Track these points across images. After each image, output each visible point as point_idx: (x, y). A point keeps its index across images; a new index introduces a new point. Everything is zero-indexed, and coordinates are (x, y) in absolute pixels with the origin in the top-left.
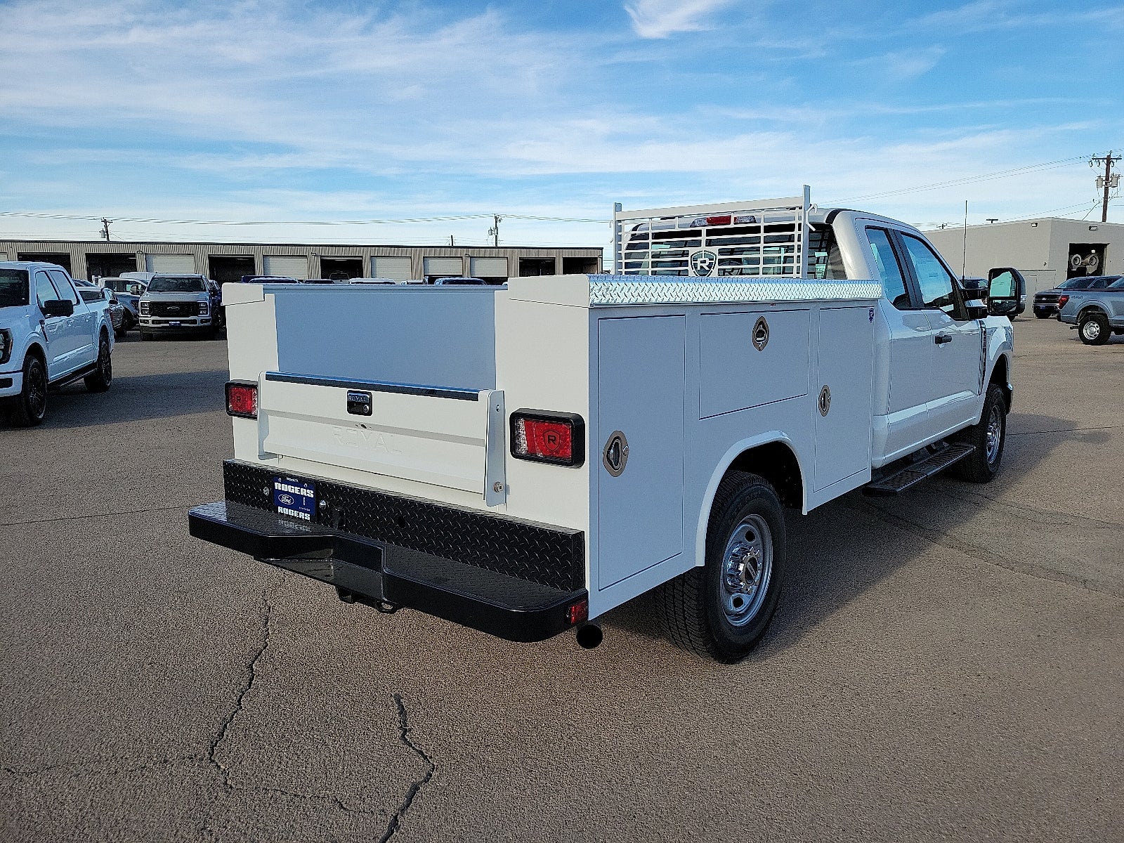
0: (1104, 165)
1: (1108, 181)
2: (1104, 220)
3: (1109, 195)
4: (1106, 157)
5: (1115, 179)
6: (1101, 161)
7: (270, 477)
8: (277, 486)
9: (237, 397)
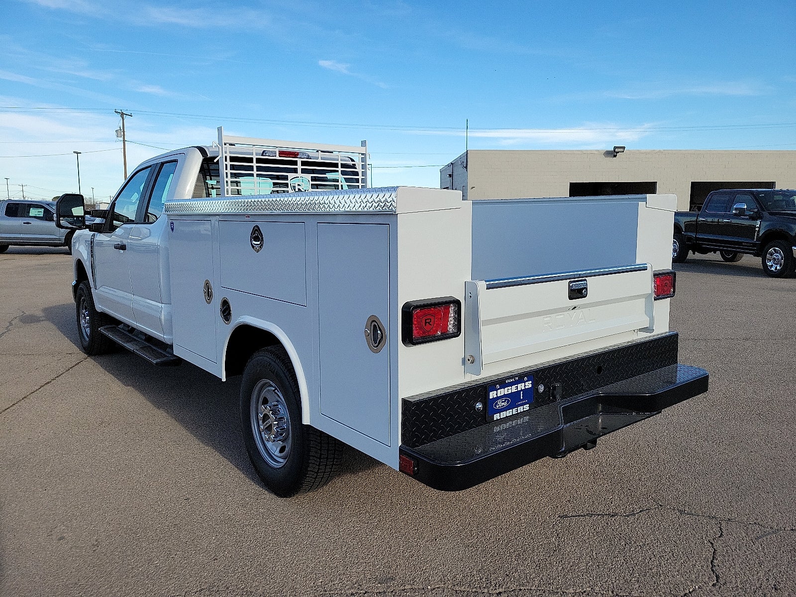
8: (492, 395)
9: (426, 320)
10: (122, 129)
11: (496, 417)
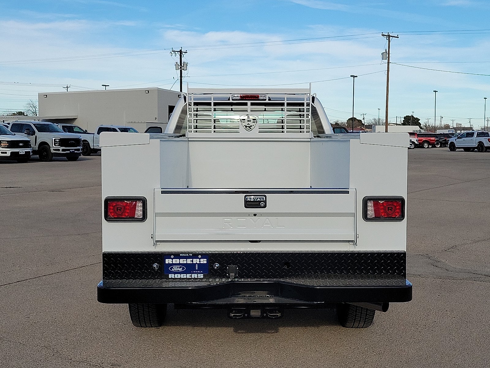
0: (178, 55)
1: (181, 66)
2: (181, 91)
3: (183, 75)
4: (179, 50)
5: (185, 65)
6: (177, 53)
7: (160, 257)
8: (168, 261)
9: (117, 208)
10: (387, 51)
11: (171, 276)
